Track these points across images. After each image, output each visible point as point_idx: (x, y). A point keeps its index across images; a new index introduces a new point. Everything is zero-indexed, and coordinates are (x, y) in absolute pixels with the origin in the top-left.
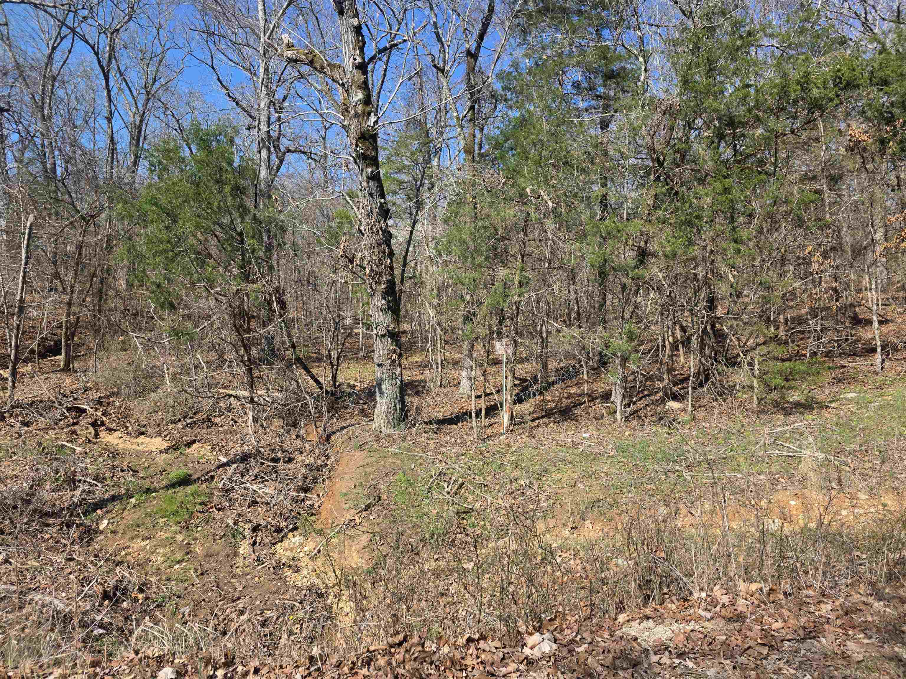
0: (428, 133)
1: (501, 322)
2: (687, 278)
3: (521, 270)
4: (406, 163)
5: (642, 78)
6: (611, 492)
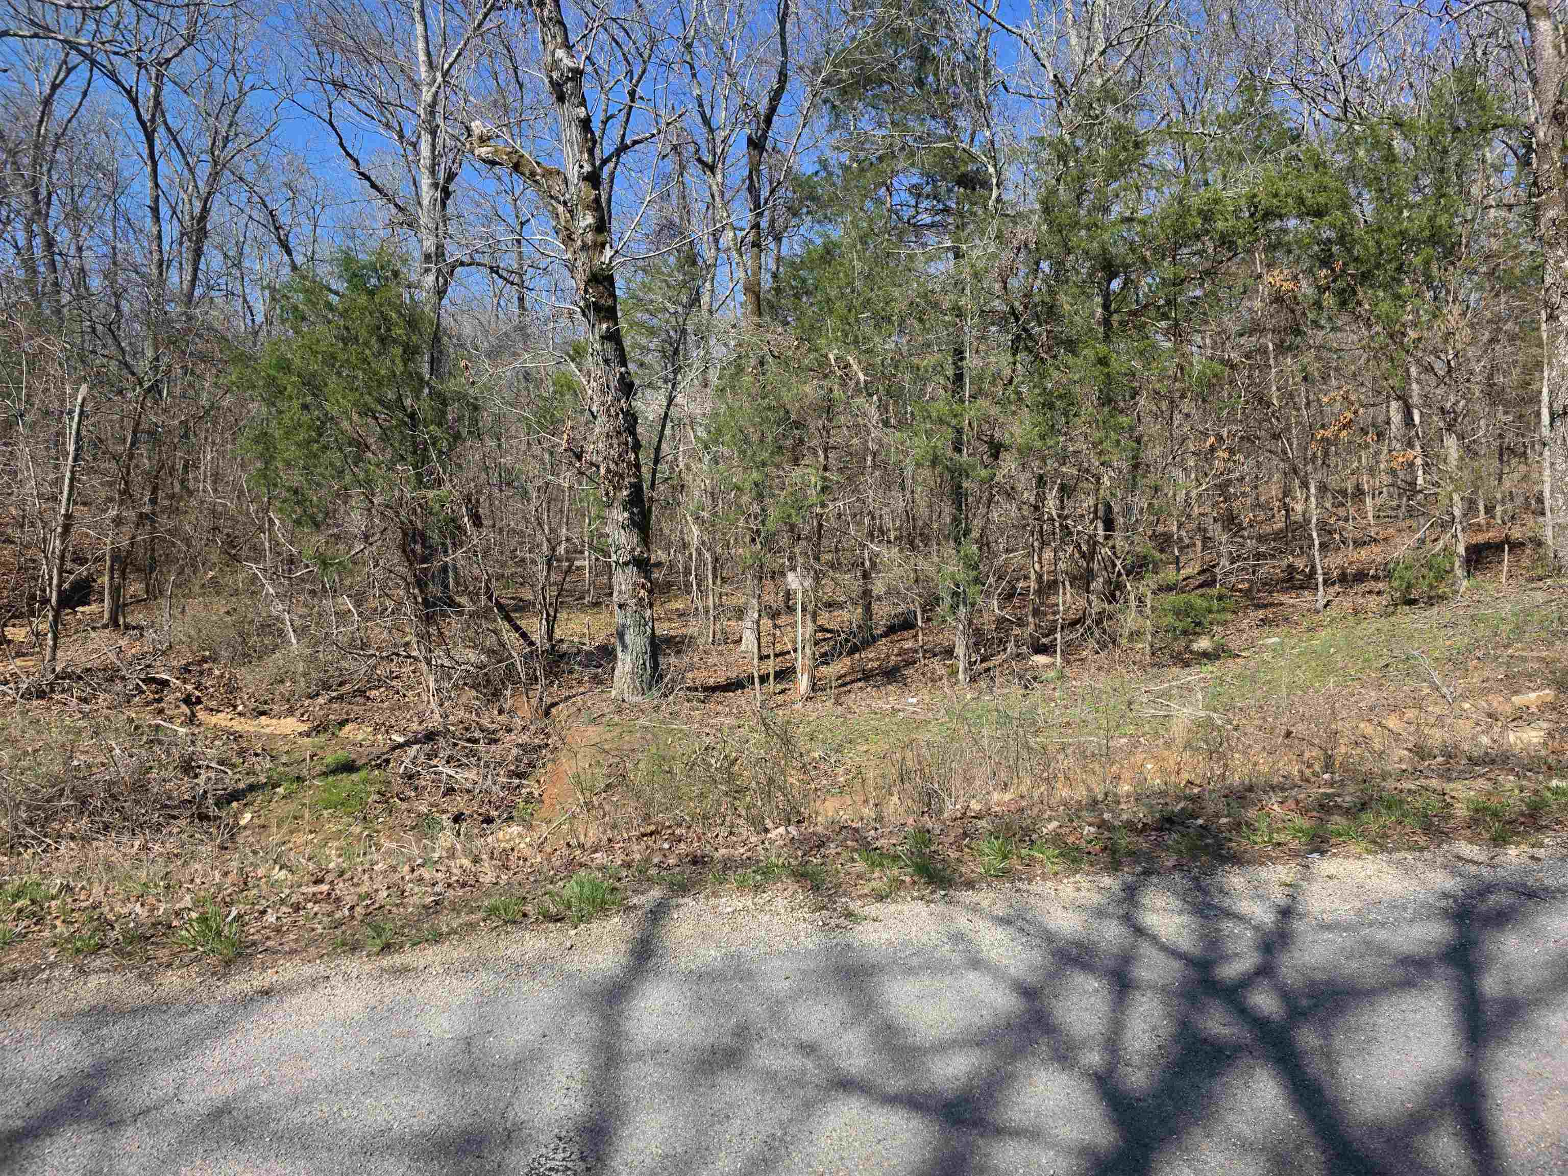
3: (822, 470)
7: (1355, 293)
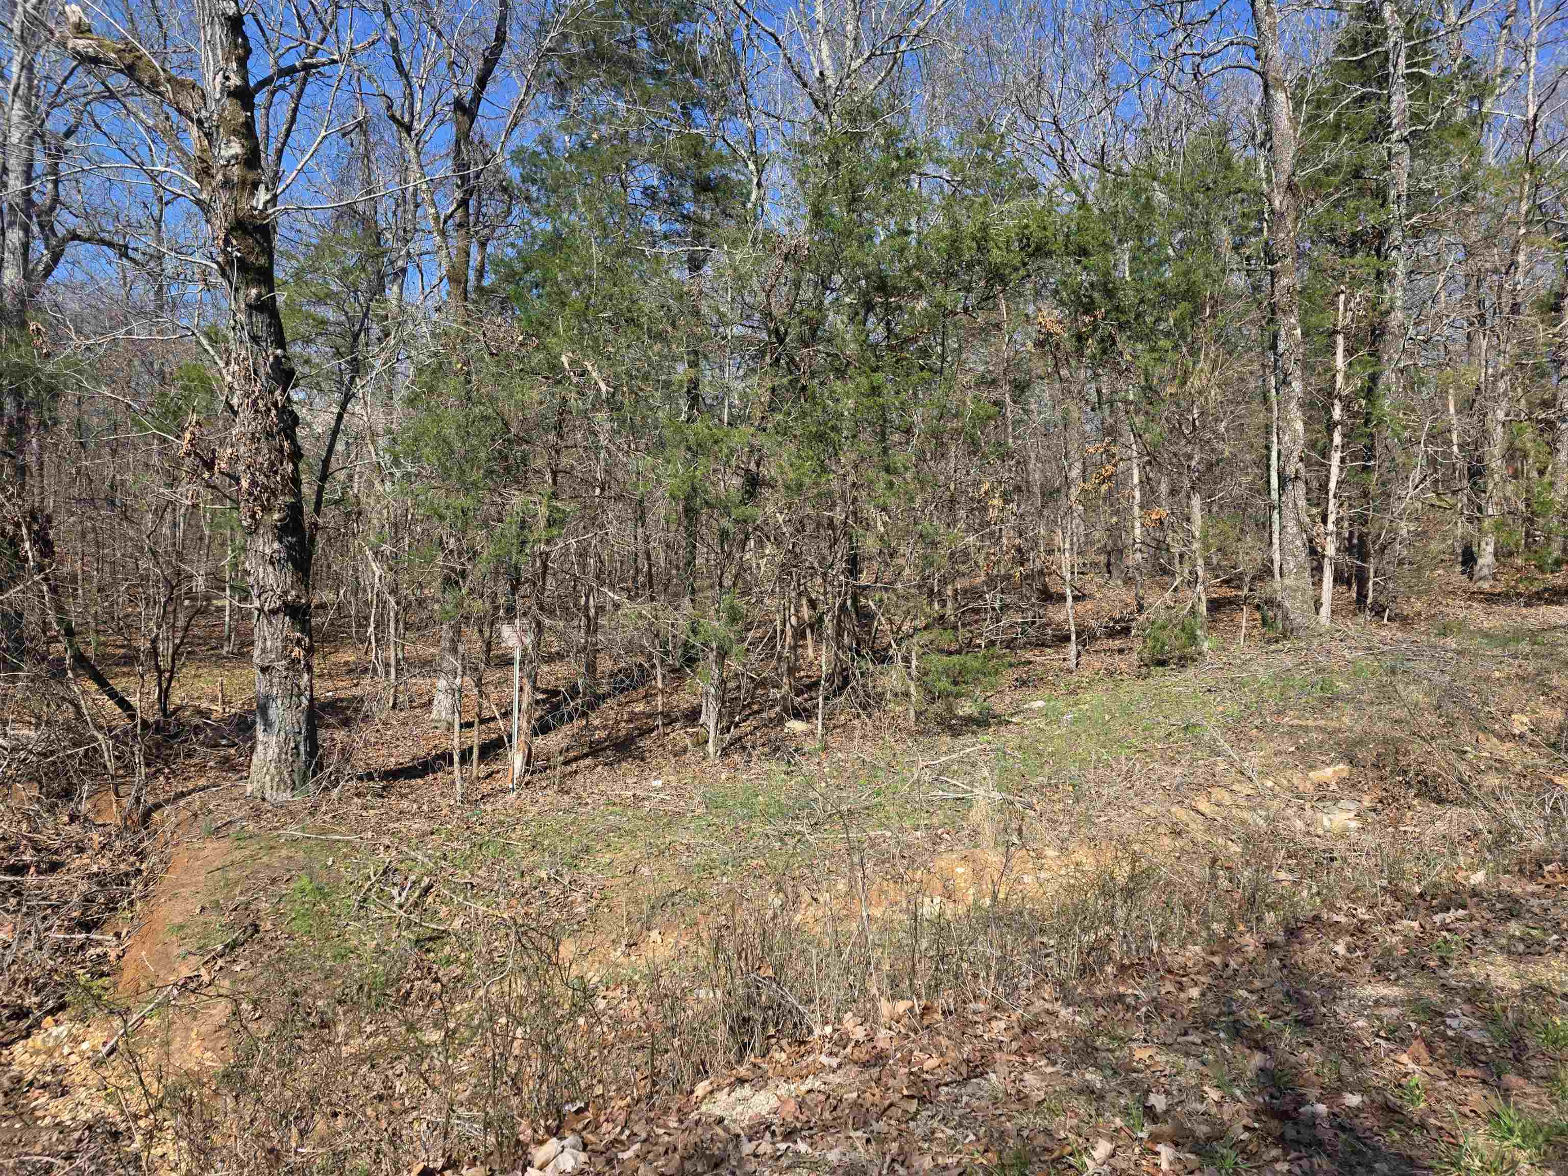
0: (379, 239)
1: (514, 589)
2: (819, 525)
3: (550, 498)
4: (334, 288)
5: (753, 197)
6: (695, 877)
7: (1114, 343)
